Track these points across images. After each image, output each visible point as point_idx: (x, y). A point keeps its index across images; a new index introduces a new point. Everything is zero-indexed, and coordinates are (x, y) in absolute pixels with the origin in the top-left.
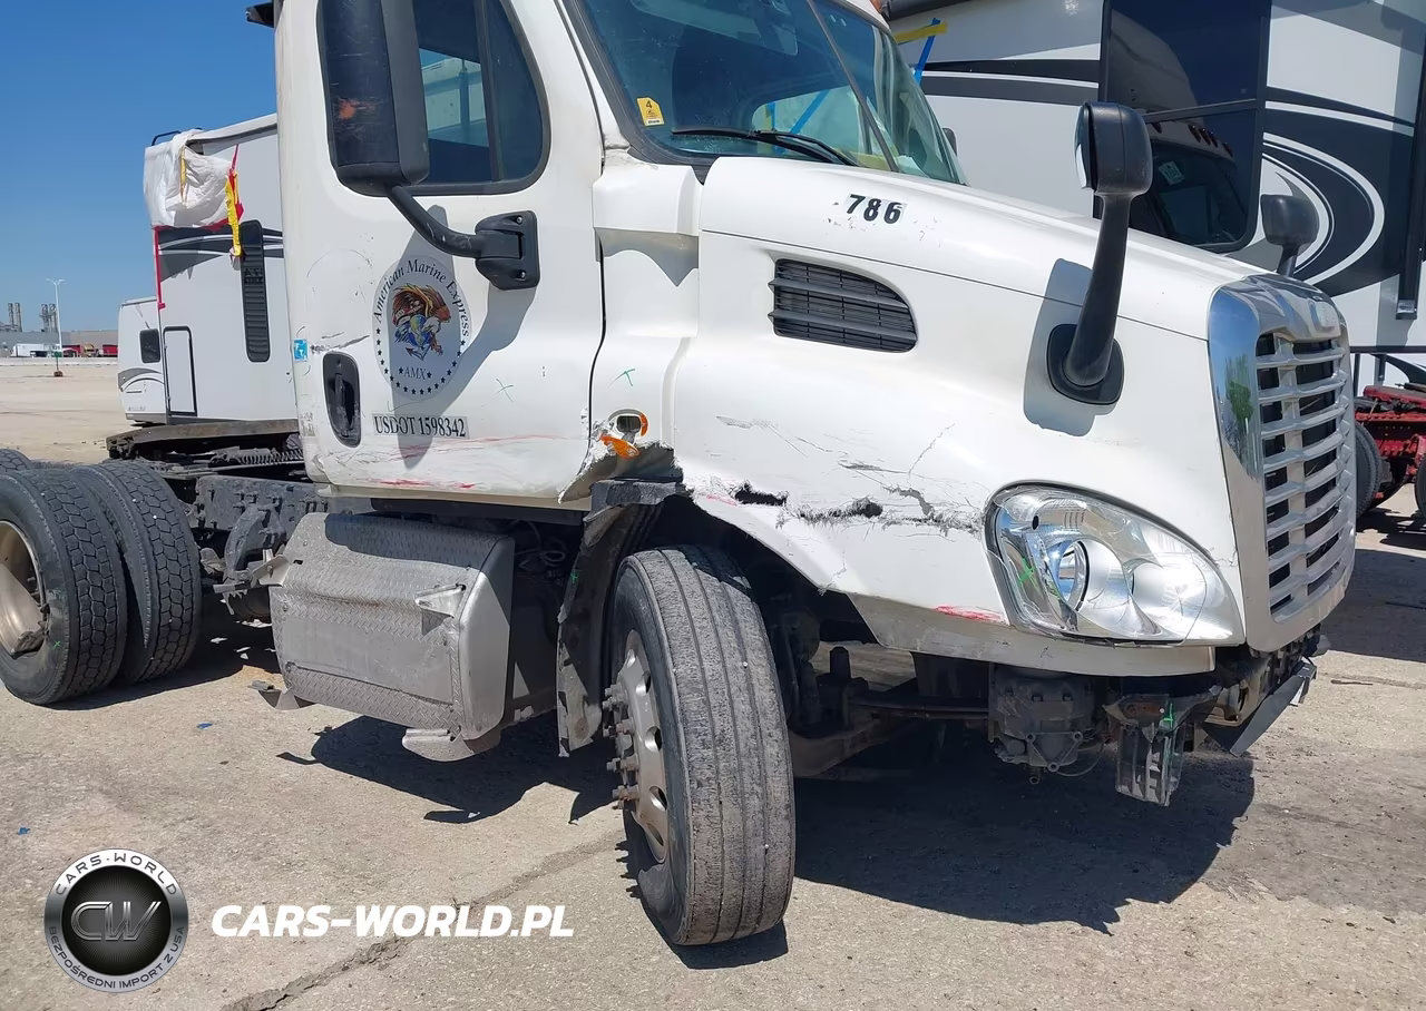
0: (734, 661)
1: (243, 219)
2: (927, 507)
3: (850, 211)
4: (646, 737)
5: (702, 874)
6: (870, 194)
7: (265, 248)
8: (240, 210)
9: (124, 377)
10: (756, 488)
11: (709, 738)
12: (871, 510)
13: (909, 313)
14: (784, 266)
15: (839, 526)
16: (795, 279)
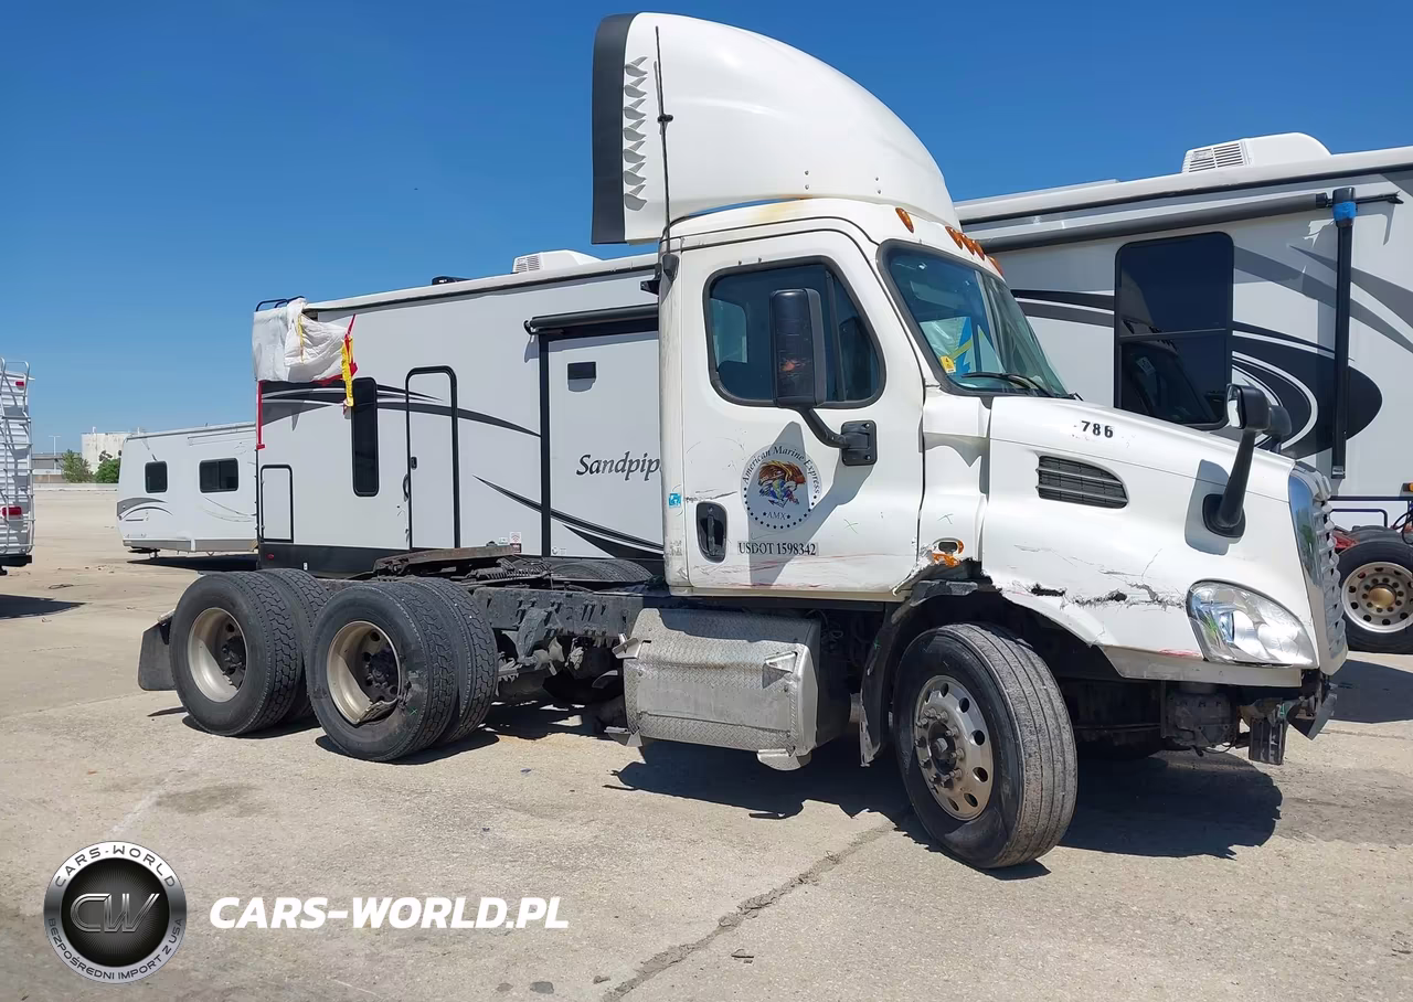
0: (1038, 685)
1: (355, 377)
2: (1153, 595)
3: (1085, 430)
4: (969, 738)
5: (1029, 809)
6: (1093, 421)
7: (379, 401)
8: (353, 368)
9: (122, 507)
10: (1044, 586)
11: (1033, 729)
12: (1120, 597)
13: (1121, 486)
14: (1044, 460)
15: (1100, 607)
16: (1049, 467)
